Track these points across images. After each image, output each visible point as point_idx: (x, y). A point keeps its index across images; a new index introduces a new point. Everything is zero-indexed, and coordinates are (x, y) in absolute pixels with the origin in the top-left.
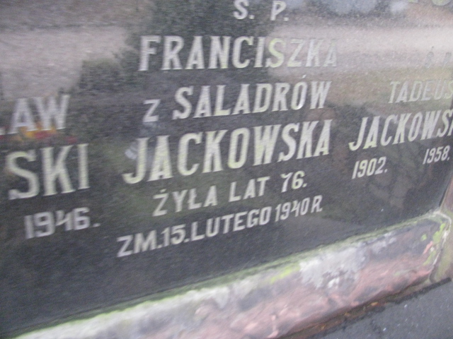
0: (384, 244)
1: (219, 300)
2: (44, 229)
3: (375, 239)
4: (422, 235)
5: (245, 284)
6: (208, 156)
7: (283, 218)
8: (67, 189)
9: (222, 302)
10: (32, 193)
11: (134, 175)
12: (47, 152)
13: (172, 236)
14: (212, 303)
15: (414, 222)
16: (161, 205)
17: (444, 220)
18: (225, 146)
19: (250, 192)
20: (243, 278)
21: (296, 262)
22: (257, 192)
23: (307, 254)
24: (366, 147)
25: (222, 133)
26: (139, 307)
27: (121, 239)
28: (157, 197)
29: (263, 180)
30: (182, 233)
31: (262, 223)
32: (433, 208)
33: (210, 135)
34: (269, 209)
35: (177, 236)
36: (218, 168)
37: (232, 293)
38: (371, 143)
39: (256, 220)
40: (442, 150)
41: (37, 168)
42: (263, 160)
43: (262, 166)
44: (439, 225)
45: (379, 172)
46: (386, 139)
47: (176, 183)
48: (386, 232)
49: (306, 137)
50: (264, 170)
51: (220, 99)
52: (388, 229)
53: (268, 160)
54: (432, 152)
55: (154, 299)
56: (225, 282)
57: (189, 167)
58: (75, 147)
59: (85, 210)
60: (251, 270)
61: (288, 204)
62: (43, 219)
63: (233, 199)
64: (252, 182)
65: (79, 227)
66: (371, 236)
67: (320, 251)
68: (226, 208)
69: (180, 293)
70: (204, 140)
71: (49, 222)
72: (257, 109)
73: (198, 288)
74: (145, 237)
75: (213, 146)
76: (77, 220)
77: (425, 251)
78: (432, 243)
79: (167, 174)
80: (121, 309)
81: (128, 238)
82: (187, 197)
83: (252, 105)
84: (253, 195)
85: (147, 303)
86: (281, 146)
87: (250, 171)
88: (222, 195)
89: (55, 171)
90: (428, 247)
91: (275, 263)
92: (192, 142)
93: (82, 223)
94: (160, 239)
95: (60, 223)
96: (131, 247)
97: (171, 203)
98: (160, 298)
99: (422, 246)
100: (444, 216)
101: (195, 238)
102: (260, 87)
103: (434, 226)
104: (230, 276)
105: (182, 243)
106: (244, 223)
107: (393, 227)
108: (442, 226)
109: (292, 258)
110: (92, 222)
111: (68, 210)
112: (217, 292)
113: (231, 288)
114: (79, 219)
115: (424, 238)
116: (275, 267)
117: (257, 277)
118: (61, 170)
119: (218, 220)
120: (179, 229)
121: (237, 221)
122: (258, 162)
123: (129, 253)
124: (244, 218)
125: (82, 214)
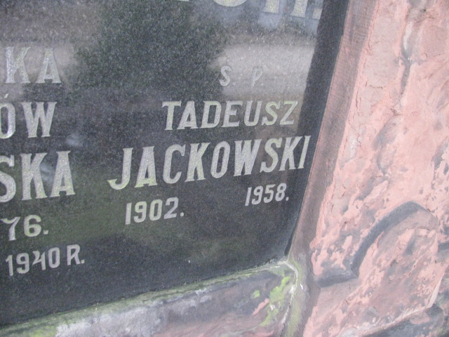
0: (192, 302)
3: (180, 296)
4: (253, 291)
15: (246, 275)
17: (288, 272)
23: (75, 314)
32: (276, 258)
40: (275, 190)
44: (280, 279)
46: (173, 176)
52: (205, 283)
77: (257, 311)
78: (267, 301)
90: (261, 305)
99: (254, 305)
100: (291, 267)
103: (274, 279)
107: (214, 281)
115: (257, 294)
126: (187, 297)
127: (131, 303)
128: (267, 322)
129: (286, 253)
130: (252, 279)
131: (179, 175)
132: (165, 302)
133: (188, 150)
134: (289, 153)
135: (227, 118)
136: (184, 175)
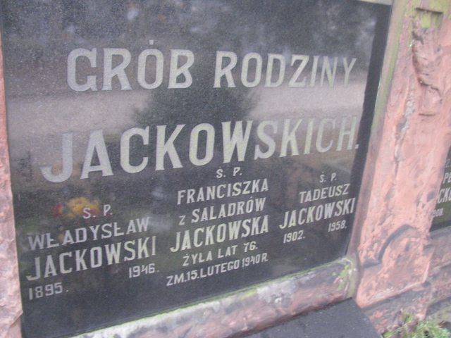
0: (308, 278)
1: (215, 308)
2: (136, 274)
3: (302, 275)
4: (333, 272)
5: (228, 300)
6: (207, 238)
7: (247, 265)
8: (147, 256)
9: (216, 309)
10: (133, 258)
11: (175, 248)
12: (140, 240)
13: (191, 276)
14: (211, 309)
15: (328, 265)
16: (186, 261)
17: (348, 263)
18: (215, 233)
19: (228, 253)
20: (227, 297)
21: (255, 288)
22: (232, 252)
23: (262, 284)
24: (290, 226)
25: (213, 227)
26: (176, 311)
27: (168, 277)
28: (185, 257)
29: (234, 247)
30: (196, 274)
31: (235, 268)
32: (341, 257)
33: (208, 228)
34: (238, 261)
35: (194, 275)
36: (212, 242)
37: (221, 304)
38: (292, 224)
39: (232, 267)
40: (340, 223)
41: (136, 248)
42: (234, 237)
43: (233, 240)
44: (344, 266)
45: (300, 238)
46: (302, 221)
47: (193, 250)
48: (310, 271)
49: (255, 225)
50: (234, 242)
51: (212, 212)
52: (312, 269)
53: (236, 237)
54: (334, 225)
55: (182, 308)
56: (218, 299)
57: (199, 243)
58: (151, 238)
59: (153, 264)
60: (231, 293)
61: (248, 258)
62: (136, 269)
63: (220, 257)
64: (229, 248)
65: (150, 272)
66: (300, 274)
67: (269, 283)
68: (216, 261)
69: (195, 304)
70: (205, 230)
71: (138, 271)
72: (229, 215)
73: (204, 302)
74: (179, 276)
75: (209, 233)
76: (150, 269)
77: (335, 282)
78: (339, 277)
79: (189, 247)
80: (167, 312)
81: (171, 277)
82: (198, 257)
83: (227, 213)
84: (230, 254)
85: (180, 309)
86: (242, 230)
87: (228, 243)
88: (215, 254)
89: (142, 248)
90: (337, 279)
91: (244, 289)
92: (200, 232)
93: (152, 270)
94: (186, 277)
95: (143, 271)
96: (173, 281)
97: (191, 259)
98: (185, 307)
99: (333, 279)
100: (349, 261)
101: (202, 276)
102: (230, 205)
103: (341, 267)
104: (220, 296)
105: (196, 279)
106: (226, 268)
107: (315, 268)
108: (346, 267)
109: (254, 287)
110: (156, 270)
111: (147, 264)
112: (214, 304)
113: (221, 302)
114: (150, 268)
115: (334, 274)
116: (243, 291)
117: (234, 296)
118: (145, 248)
119: (213, 267)
120: (194, 272)
121: (223, 268)
122: (231, 238)
123: (172, 284)
124: (226, 266)
125: (152, 266)
126: (305, 276)
127: (283, 279)
128: (339, 289)
129: (346, 253)
130: (331, 267)
131: (304, 220)
132: (297, 278)
133: (308, 210)
134: (346, 207)
135: (322, 195)
136: (306, 221)
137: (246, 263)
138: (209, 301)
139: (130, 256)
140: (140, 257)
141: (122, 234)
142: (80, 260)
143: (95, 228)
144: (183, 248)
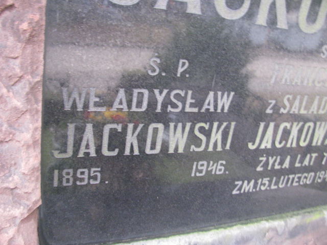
1: (279, 229)
2: (201, 171)
5: (294, 221)
6: (291, 137)
7: (319, 181)
8: (219, 149)
9: (280, 231)
10: (201, 149)
11: (253, 144)
13: (262, 184)
16: (262, 164)
20: (291, 217)
22: (310, 162)
25: (301, 124)
27: (236, 183)
28: (261, 159)
29: (314, 155)
30: (267, 183)
31: (308, 182)
34: (313, 174)
35: (264, 185)
36: (294, 145)
37: (286, 225)
39: (305, 180)
51: (304, 103)
55: (242, 224)
56: (281, 218)
58: (230, 124)
59: (224, 162)
60: (295, 213)
61: (323, 172)
62: (202, 165)
63: (297, 165)
64: (308, 156)
65: (218, 173)
68: (292, 170)
69: (257, 222)
70: (291, 127)
71: (204, 168)
73: (267, 220)
74: (248, 183)
80: (225, 228)
81: (240, 183)
82: (275, 161)
84: (307, 164)
85: (239, 226)
89: (216, 136)
91: (309, 210)
93: (220, 170)
95: (209, 169)
98: (246, 224)
101: (273, 187)
106: (299, 182)
113: (286, 222)
116: (309, 212)
118: (219, 137)
119: (286, 177)
120: (266, 180)
121: (296, 179)
122: (314, 144)
123: (238, 192)
124: (299, 178)
125: (222, 165)
137: (320, 178)
138: (273, 219)
139: (199, 146)
140: (211, 149)
141: (195, 110)
142: (131, 139)
143: (161, 93)
144: (263, 147)
